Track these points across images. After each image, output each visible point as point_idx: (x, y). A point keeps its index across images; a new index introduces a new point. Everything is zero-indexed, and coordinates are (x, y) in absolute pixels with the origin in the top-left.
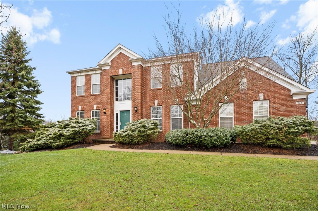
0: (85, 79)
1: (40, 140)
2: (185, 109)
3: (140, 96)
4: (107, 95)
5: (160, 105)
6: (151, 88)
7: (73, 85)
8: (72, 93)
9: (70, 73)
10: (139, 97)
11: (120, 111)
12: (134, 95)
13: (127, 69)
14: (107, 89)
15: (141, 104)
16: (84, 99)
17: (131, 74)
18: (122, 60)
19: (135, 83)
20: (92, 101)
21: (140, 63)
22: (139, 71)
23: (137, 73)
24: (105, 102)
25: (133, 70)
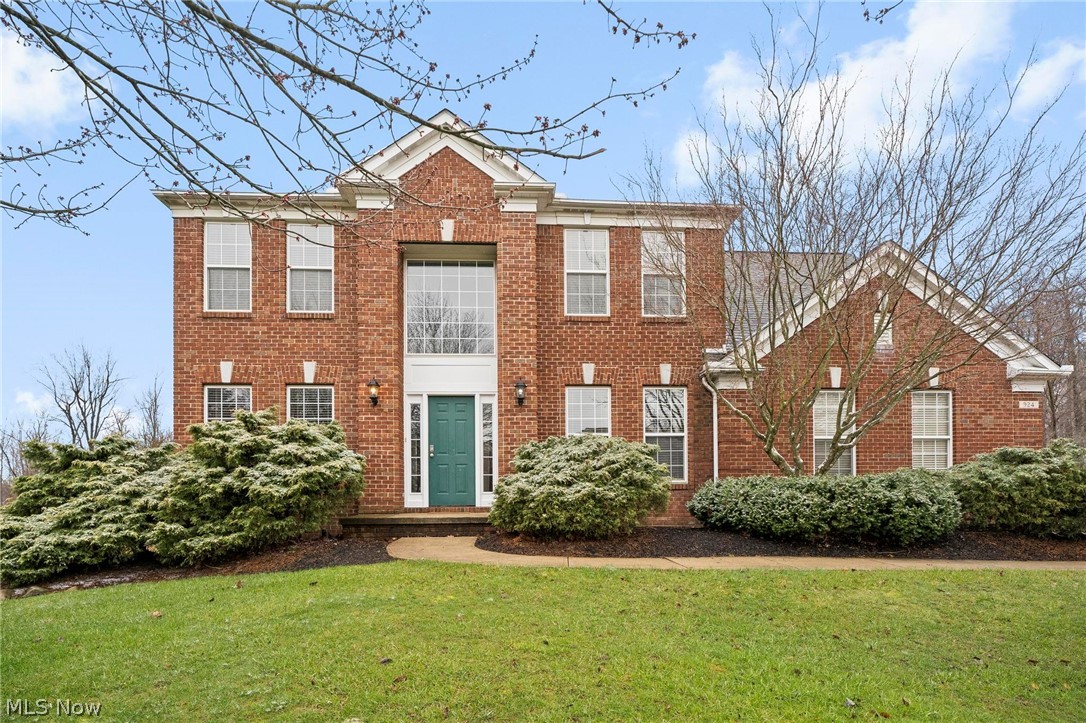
0: (254, 239)
1: (83, 520)
2: (697, 402)
3: (533, 340)
4: (384, 324)
5: (603, 383)
6: (566, 314)
7: (185, 258)
8: (179, 298)
9: (169, 200)
10: (531, 344)
11: (429, 397)
12: (506, 336)
13: (474, 222)
14: (381, 294)
15: (540, 370)
16: (248, 328)
17: (495, 244)
18: (455, 180)
19: (515, 286)
20: (290, 342)
21: (531, 207)
22: (530, 238)
23: (519, 245)
24: (372, 353)
25: (501, 233)
